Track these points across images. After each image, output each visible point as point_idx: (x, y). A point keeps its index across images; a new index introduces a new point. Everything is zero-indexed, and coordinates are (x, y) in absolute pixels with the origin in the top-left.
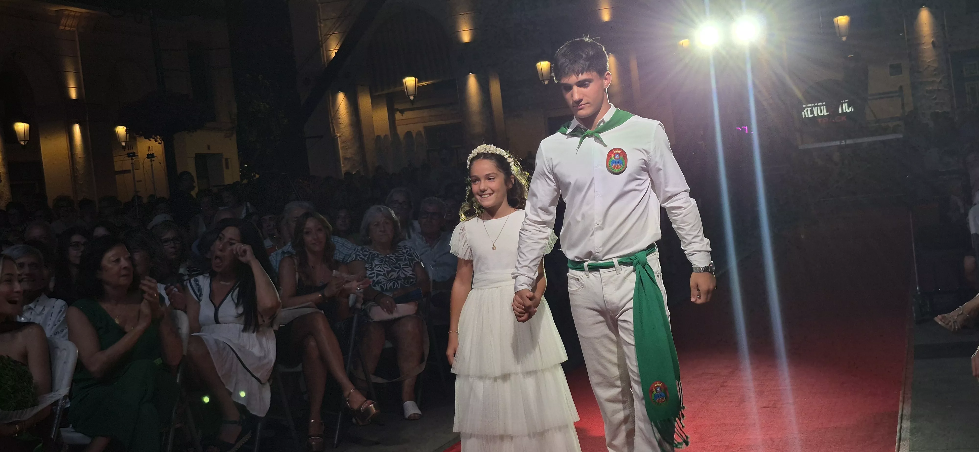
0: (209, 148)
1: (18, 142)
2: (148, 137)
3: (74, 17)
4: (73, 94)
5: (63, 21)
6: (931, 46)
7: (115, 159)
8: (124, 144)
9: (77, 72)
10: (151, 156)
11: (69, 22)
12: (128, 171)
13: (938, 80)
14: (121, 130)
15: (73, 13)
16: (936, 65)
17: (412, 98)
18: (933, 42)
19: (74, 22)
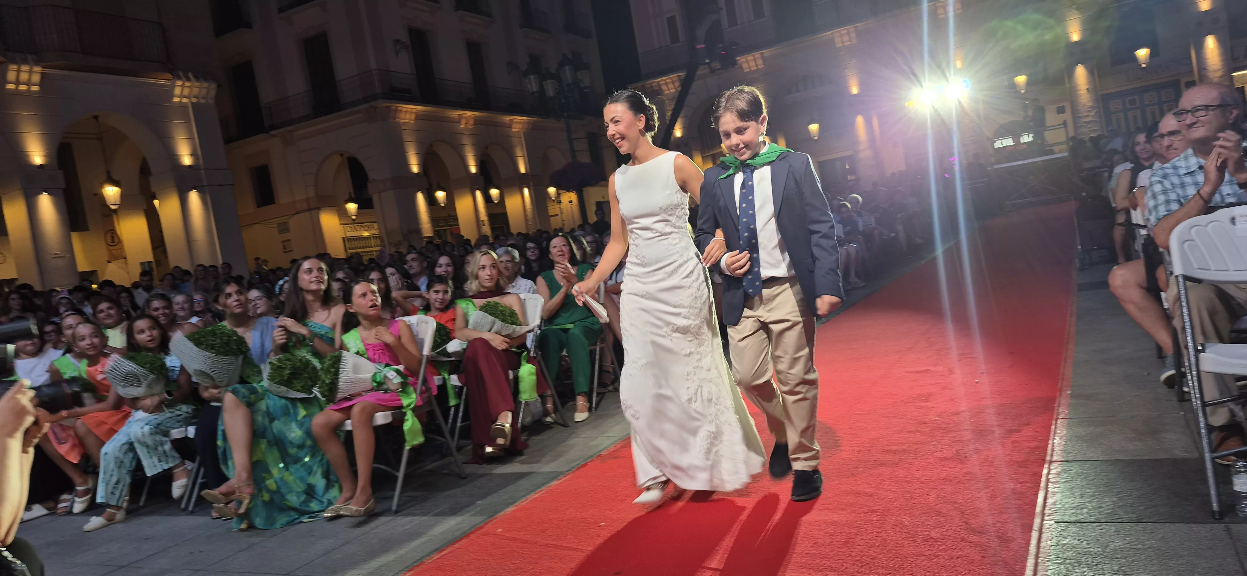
0: (603, 197)
1: (492, 202)
2: (568, 192)
3: (520, 123)
4: (523, 170)
5: (514, 126)
6: (1086, 91)
7: (549, 208)
8: (553, 199)
9: (524, 156)
10: (571, 203)
11: (517, 126)
12: (557, 215)
13: (1092, 114)
14: (552, 190)
15: (519, 121)
16: (1089, 104)
19: (520, 126)
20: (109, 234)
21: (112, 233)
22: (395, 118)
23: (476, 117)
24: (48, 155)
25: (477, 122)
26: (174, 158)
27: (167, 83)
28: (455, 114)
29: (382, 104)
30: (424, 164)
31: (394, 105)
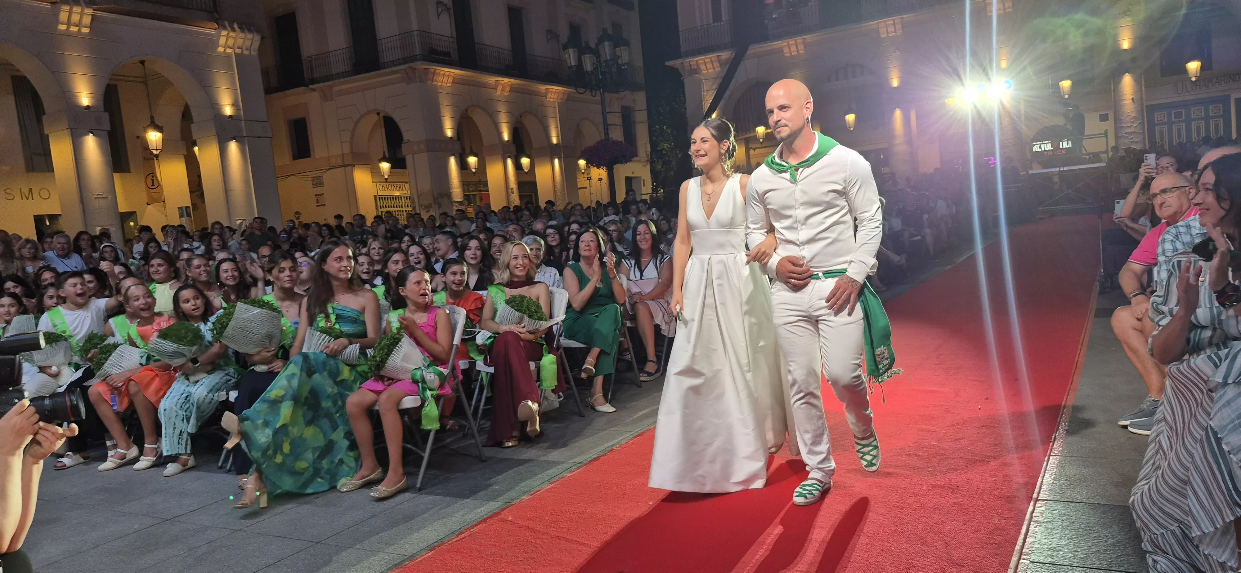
0: (633, 173)
1: (523, 170)
2: (598, 168)
3: (555, 92)
5: (549, 95)
6: (1131, 101)
7: (579, 180)
8: (583, 171)
9: (557, 128)
10: (600, 179)
11: (553, 96)
12: (586, 188)
13: (1135, 125)
14: (582, 162)
15: (554, 90)
16: (1133, 115)
17: (761, 140)
18: (1133, 99)
19: (556, 96)
20: (150, 177)
21: (153, 177)
22: (432, 81)
23: (511, 85)
24: (94, 98)
25: (513, 89)
26: (215, 107)
27: (212, 32)
28: (492, 79)
29: (420, 65)
30: (459, 129)
31: (433, 67)
